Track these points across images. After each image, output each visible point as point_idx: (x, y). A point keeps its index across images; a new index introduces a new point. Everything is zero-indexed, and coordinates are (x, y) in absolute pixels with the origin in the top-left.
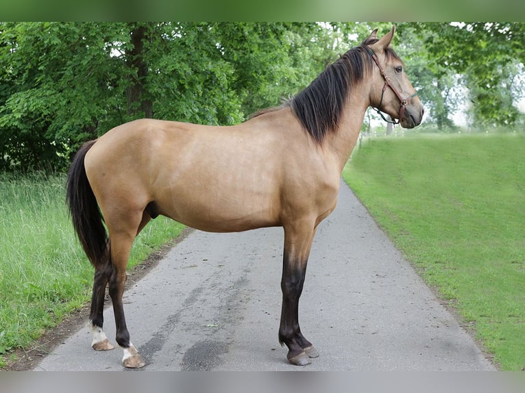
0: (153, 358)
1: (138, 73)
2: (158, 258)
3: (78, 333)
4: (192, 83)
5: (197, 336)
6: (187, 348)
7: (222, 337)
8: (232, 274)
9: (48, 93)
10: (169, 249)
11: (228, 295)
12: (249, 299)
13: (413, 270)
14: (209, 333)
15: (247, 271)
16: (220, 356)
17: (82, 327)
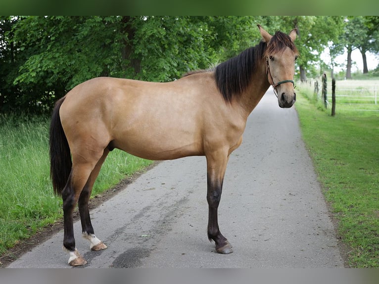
0: (92, 261)
1: (128, 37)
2: (128, 182)
3: (44, 243)
4: (170, 44)
5: (131, 244)
6: (120, 253)
7: (149, 245)
8: (179, 195)
9: (57, 55)
10: (139, 175)
11: (167, 212)
12: (183, 215)
13: (320, 189)
14: (141, 241)
15: (191, 192)
16: (141, 260)
17: (50, 238)
